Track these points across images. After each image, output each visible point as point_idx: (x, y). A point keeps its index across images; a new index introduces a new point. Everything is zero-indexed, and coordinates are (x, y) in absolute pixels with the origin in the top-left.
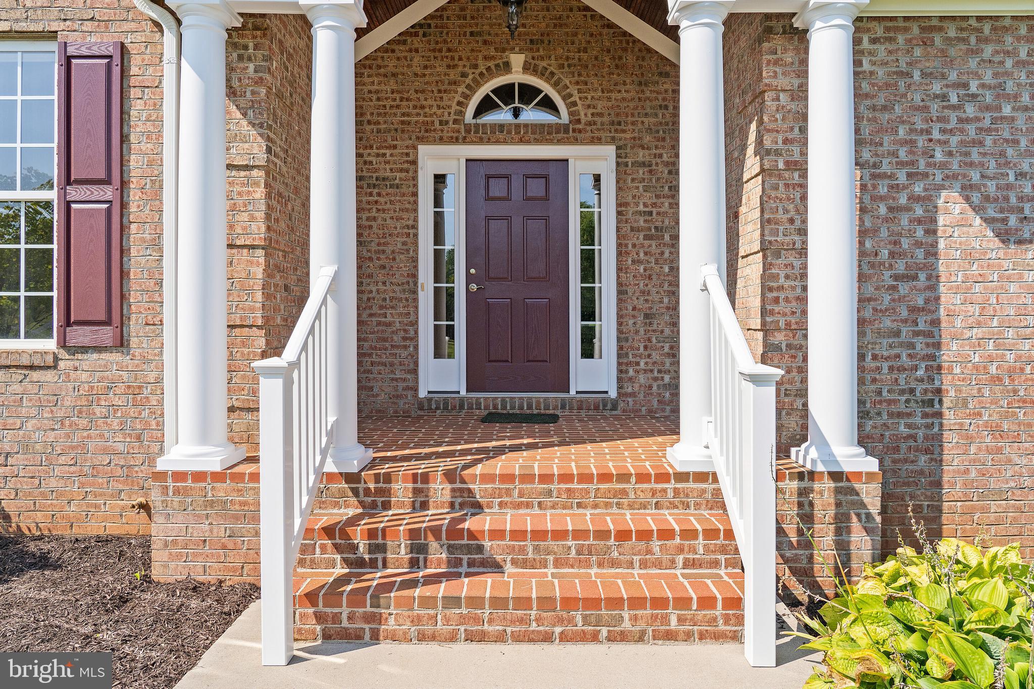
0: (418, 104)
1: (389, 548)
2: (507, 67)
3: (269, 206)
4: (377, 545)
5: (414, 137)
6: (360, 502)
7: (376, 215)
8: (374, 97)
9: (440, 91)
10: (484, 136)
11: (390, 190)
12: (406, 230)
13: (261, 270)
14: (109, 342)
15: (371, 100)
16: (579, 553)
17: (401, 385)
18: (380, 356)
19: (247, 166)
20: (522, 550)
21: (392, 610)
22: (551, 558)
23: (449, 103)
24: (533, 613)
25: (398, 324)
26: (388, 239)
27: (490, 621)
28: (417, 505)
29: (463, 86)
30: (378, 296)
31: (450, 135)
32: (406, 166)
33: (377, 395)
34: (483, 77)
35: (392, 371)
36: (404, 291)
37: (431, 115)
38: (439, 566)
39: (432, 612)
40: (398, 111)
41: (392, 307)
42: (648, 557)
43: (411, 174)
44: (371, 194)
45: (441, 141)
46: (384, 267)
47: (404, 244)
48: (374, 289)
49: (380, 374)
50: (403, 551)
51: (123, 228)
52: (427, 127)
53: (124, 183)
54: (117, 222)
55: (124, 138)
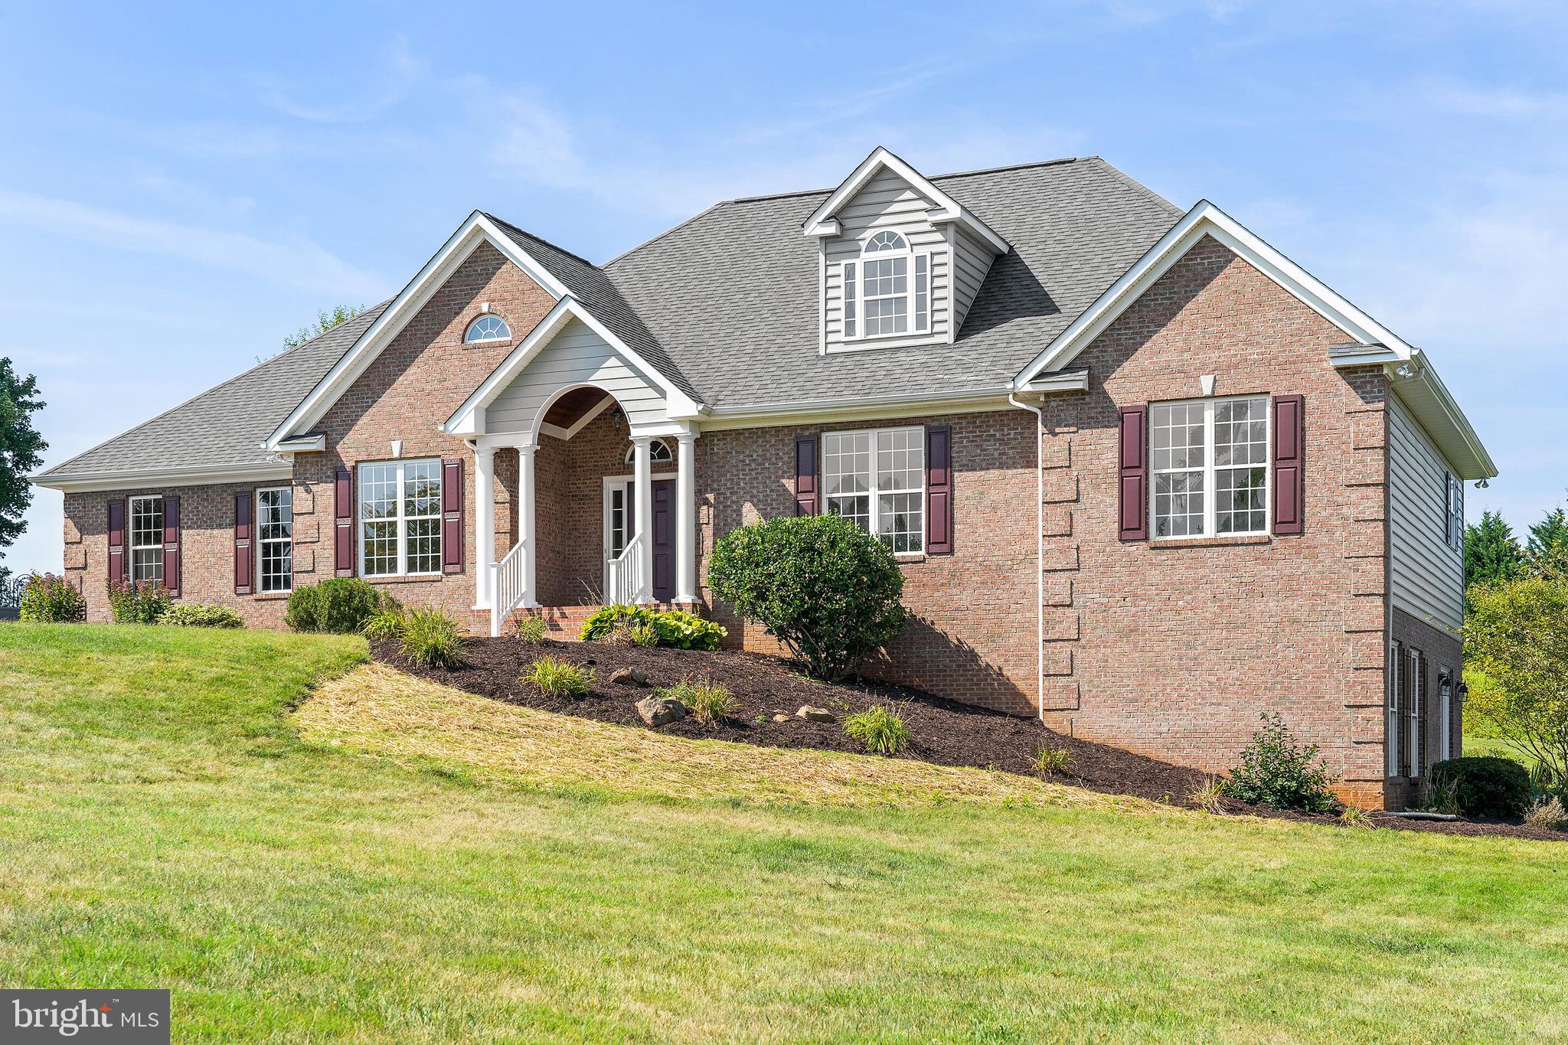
0: (601, 455)
3: (511, 516)
5: (601, 472)
7: (582, 514)
8: (581, 453)
9: (611, 448)
11: (589, 501)
12: (595, 522)
13: (508, 541)
14: (459, 570)
15: (580, 455)
19: (503, 502)
23: (615, 454)
26: (587, 526)
29: (622, 445)
31: (617, 470)
32: (596, 488)
37: (607, 461)
40: (592, 460)
43: (598, 492)
44: (580, 504)
45: (613, 473)
47: (595, 528)
51: (463, 528)
52: (606, 468)
53: (463, 511)
54: (461, 525)
55: (463, 494)
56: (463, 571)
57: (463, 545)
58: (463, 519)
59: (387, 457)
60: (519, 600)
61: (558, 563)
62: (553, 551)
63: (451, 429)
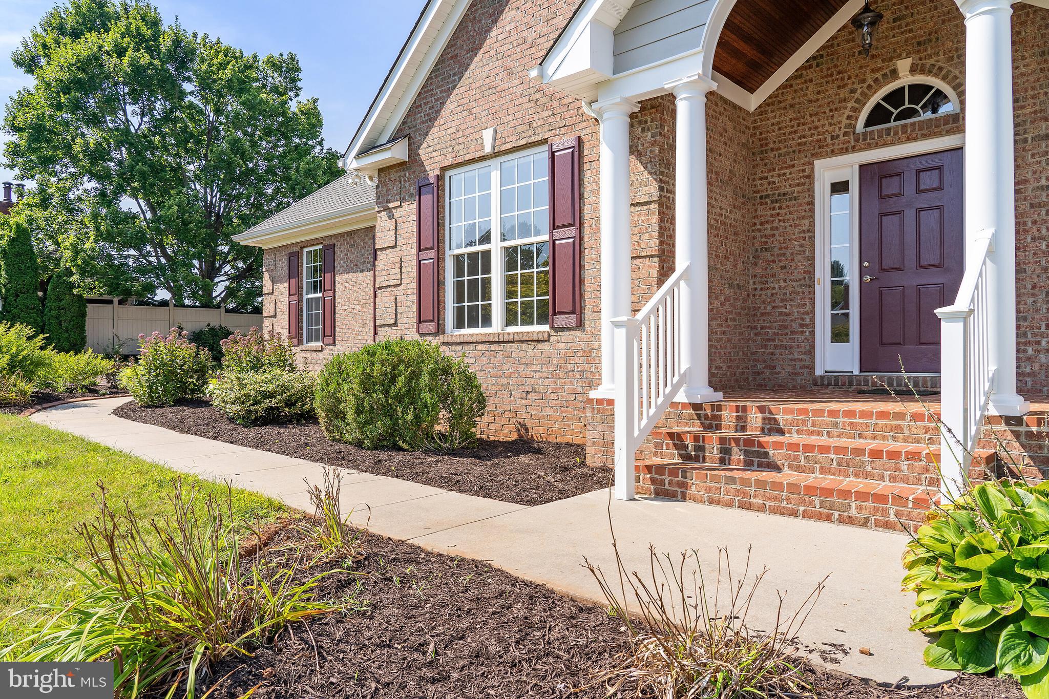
0: (812, 126)
1: (707, 449)
2: (894, 74)
3: (661, 227)
4: (700, 446)
5: (809, 155)
6: (702, 424)
7: (778, 225)
8: (776, 128)
9: (831, 111)
10: (872, 141)
11: (789, 203)
12: (803, 235)
13: (656, 271)
14: (574, 324)
15: (774, 131)
16: (839, 464)
17: (799, 364)
18: (781, 341)
19: (647, 202)
20: (796, 458)
21: (694, 481)
22: (818, 466)
23: (839, 119)
24: (784, 494)
25: (796, 314)
26: (788, 243)
27: (755, 496)
28: (739, 428)
29: (853, 101)
30: (780, 291)
31: (841, 146)
32: (802, 180)
33: (779, 373)
34: (872, 89)
35: (791, 353)
36: (801, 285)
37: (824, 133)
38: (738, 464)
39: (718, 485)
40: (796, 136)
41: (792, 300)
42: (896, 473)
43: (806, 187)
44: (774, 209)
45: (833, 153)
46: (784, 267)
47: (801, 246)
48: (777, 286)
49: (782, 355)
50: (715, 452)
51: (581, 253)
52: (821, 144)
53: (581, 225)
54: (578, 249)
55: (581, 196)
56: (581, 325)
57: (581, 281)
58: (581, 238)
59: (479, 154)
60: (676, 389)
61: (738, 303)
62: (731, 286)
63: (550, 71)
